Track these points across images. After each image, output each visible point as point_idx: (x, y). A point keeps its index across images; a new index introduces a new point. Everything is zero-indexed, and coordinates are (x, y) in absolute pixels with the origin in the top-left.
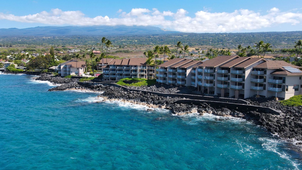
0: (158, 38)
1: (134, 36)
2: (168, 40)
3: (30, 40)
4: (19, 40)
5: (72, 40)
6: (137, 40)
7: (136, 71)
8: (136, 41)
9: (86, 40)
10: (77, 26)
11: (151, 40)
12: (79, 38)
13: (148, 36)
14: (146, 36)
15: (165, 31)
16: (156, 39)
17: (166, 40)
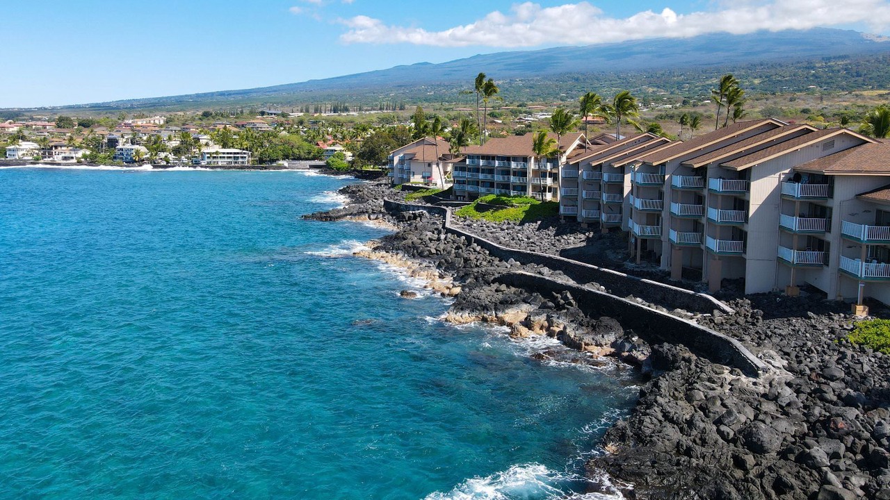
0: (843, 69)
1: (752, 66)
2: (882, 73)
3: (454, 90)
4: (430, 92)
5: (557, 86)
6: (761, 77)
7: (523, 173)
8: (757, 81)
9: (596, 85)
10: (577, 47)
11: (813, 75)
12: (577, 80)
13: (805, 64)
14: (798, 62)
15: (879, 40)
16: (833, 72)
17: (875, 74)
